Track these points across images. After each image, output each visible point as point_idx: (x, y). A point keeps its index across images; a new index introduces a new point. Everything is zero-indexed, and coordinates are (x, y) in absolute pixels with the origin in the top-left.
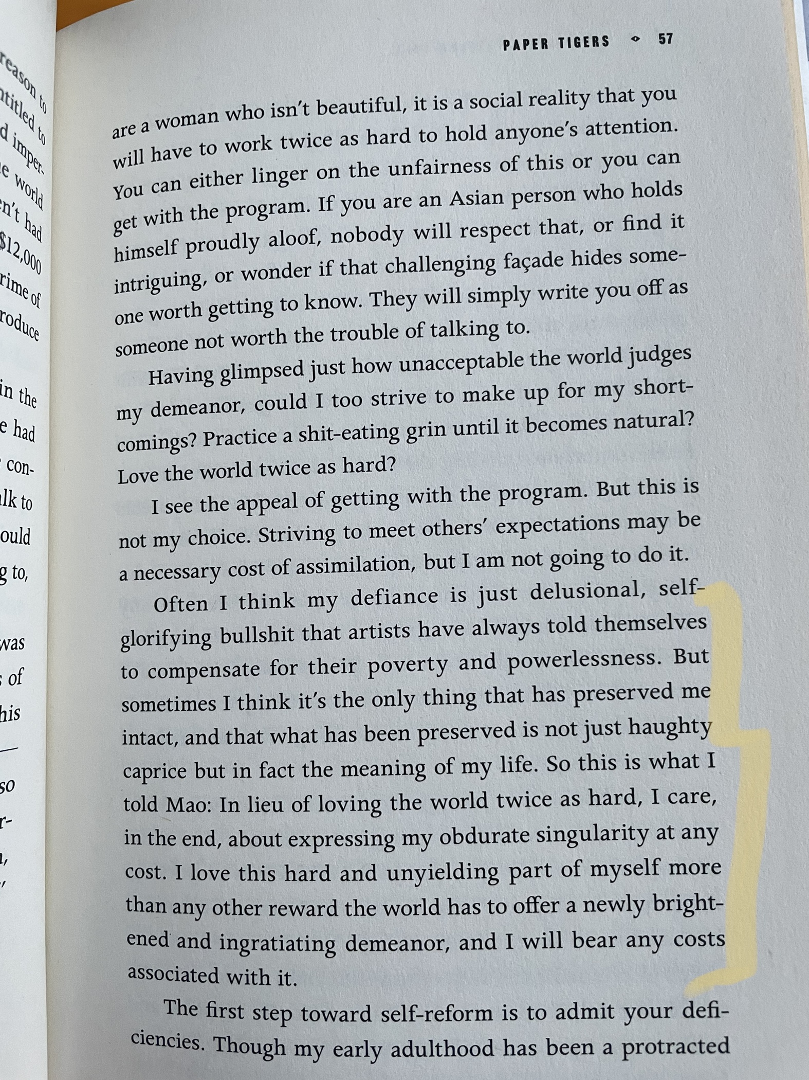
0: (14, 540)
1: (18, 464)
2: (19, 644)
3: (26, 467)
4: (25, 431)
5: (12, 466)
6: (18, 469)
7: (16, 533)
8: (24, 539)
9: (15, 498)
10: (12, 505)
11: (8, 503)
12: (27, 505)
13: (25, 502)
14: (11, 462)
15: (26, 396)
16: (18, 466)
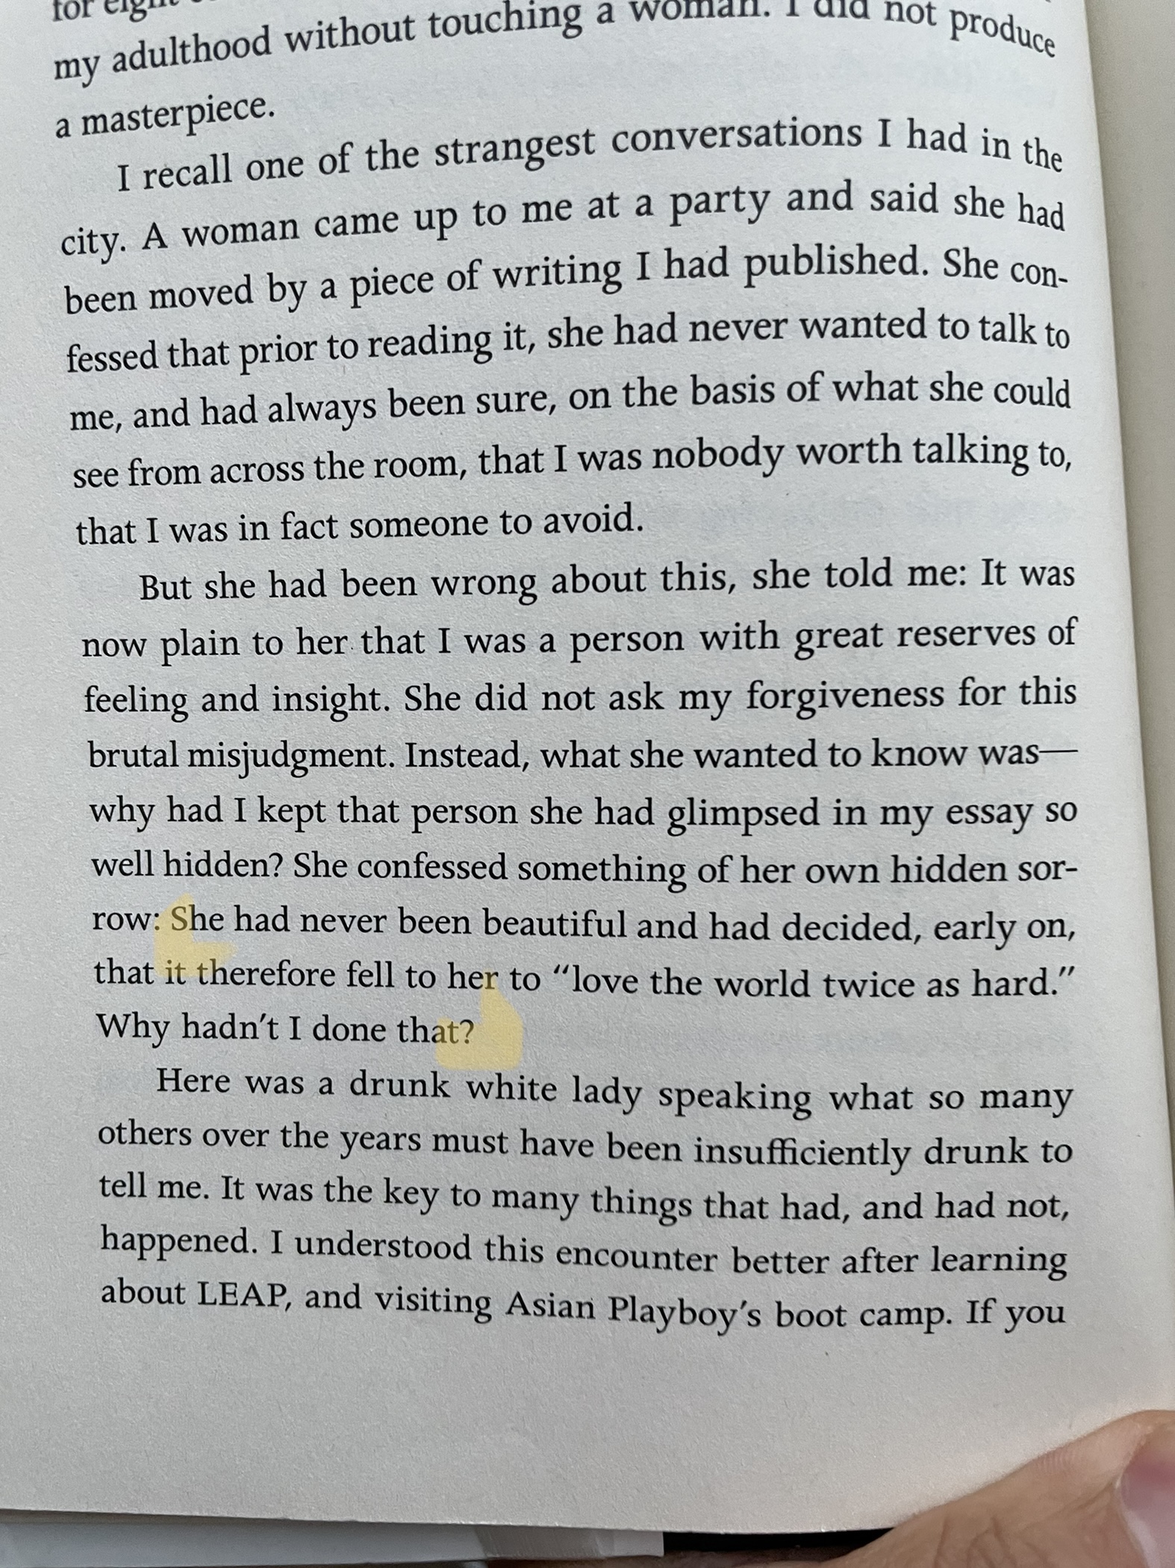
0: (1036, 398)
1: (1033, 269)
2: (1063, 577)
3: (1050, 274)
4: (1042, 212)
5: (1020, 273)
6: (1034, 278)
7: (1041, 388)
8: (1059, 397)
9: (1032, 327)
10: (1027, 339)
11: (1018, 337)
12: (1058, 338)
13: (1053, 334)
14: (1018, 267)
15: (1039, 151)
16: (1033, 272)
